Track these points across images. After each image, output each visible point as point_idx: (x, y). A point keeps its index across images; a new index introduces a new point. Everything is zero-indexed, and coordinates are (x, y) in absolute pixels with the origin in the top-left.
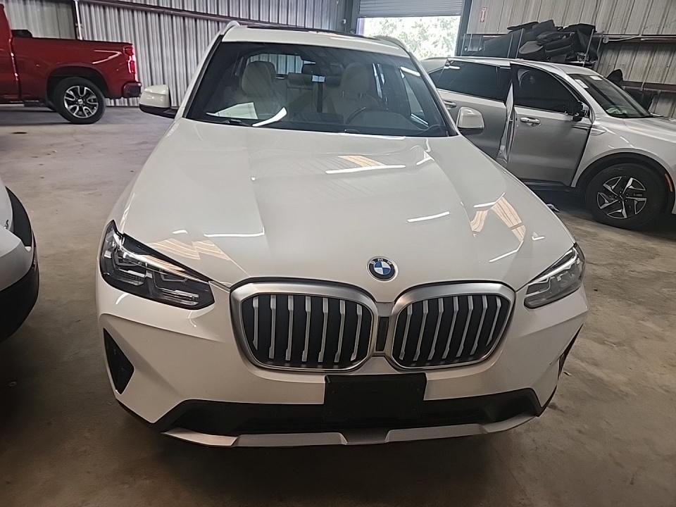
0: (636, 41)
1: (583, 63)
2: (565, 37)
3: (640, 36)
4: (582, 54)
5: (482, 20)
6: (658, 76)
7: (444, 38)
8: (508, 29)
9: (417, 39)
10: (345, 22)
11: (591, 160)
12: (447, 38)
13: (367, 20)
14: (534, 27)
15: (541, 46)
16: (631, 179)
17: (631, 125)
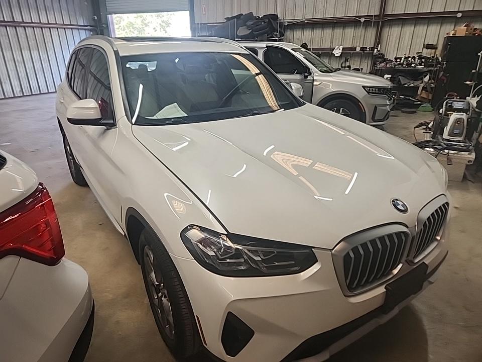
0: (303, 23)
1: (278, 39)
2: (263, 23)
3: (304, 20)
4: (275, 33)
5: (204, 13)
6: (318, 43)
7: (160, 24)
8: (226, 19)
9: (141, 26)
10: (96, 18)
11: (318, 100)
12: (162, 24)
13: (114, 16)
14: (242, 17)
15: (250, 30)
16: (341, 109)
17: (334, 76)
